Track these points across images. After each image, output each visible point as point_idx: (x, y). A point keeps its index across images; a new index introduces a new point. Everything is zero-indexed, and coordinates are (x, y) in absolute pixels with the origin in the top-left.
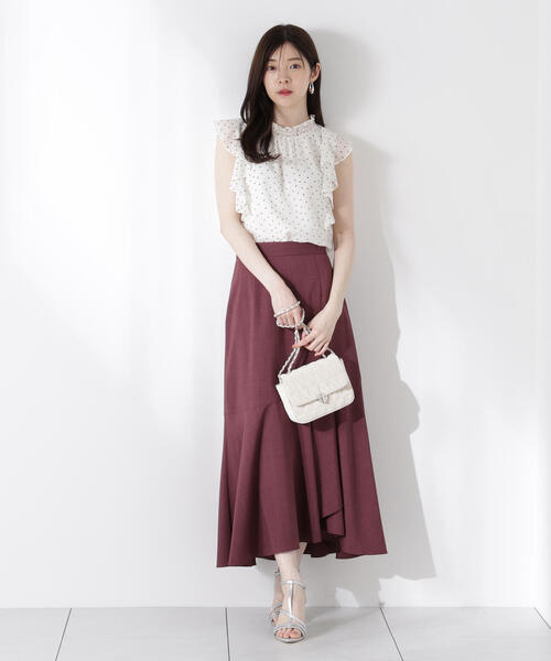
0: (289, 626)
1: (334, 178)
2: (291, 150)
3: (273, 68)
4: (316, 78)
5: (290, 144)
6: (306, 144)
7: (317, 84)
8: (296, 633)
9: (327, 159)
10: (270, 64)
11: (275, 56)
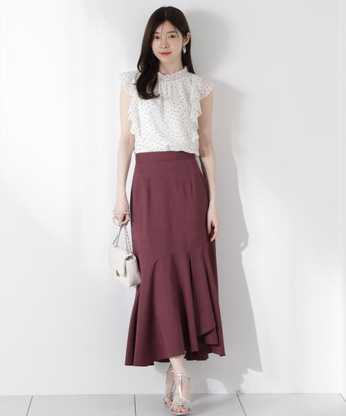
0: (180, 404)
1: (199, 108)
2: (169, 90)
3: (157, 38)
4: (187, 42)
5: (169, 87)
6: (180, 86)
7: (188, 46)
8: (185, 408)
9: (195, 96)
10: (156, 35)
11: (159, 30)
